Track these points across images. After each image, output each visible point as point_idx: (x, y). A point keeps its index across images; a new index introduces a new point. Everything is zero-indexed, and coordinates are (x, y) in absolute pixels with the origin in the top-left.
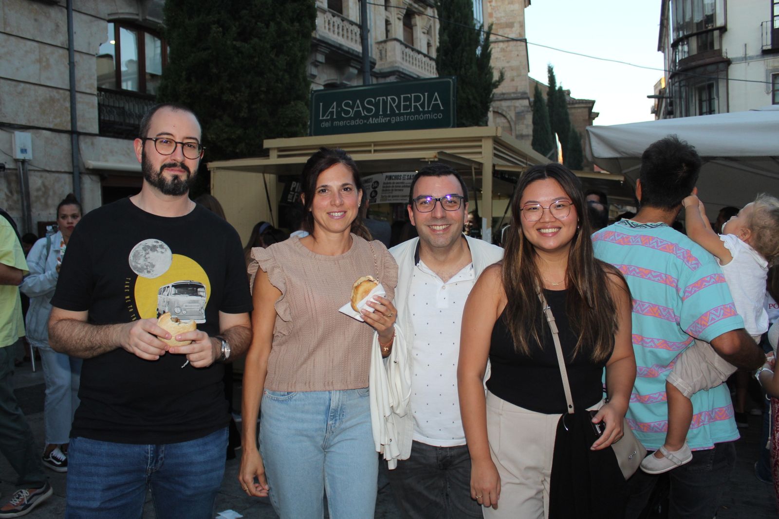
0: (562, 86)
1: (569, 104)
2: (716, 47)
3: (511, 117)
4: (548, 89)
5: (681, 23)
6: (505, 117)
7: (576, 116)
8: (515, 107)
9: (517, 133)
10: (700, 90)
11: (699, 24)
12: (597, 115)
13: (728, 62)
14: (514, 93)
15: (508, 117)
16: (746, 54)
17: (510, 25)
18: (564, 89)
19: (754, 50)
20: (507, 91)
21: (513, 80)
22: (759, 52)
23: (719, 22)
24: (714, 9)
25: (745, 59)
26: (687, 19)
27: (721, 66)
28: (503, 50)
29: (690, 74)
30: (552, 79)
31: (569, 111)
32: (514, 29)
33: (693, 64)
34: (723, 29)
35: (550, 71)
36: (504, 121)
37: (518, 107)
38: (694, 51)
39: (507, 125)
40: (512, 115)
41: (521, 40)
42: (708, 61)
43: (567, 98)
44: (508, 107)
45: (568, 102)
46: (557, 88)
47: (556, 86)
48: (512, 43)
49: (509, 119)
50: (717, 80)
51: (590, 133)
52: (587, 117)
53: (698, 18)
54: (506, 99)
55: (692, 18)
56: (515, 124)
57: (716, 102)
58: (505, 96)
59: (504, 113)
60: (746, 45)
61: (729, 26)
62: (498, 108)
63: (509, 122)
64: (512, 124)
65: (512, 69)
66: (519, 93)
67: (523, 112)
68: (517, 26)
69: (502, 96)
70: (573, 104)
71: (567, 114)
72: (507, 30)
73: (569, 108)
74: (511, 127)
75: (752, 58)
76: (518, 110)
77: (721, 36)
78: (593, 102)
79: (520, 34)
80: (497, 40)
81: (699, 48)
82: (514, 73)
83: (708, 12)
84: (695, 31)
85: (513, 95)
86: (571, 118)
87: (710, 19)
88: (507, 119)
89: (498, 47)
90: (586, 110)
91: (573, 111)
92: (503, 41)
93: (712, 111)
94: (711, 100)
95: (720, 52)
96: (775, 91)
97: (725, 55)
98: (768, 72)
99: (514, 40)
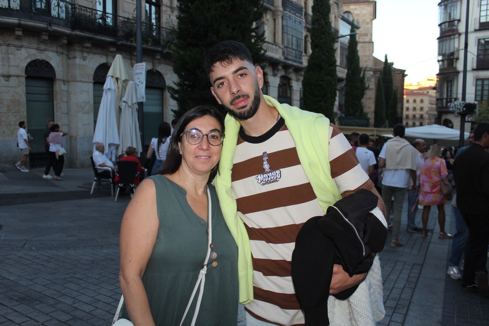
1: (393, 72)
2: (454, 66)
4: (383, 63)
7: (396, 79)
11: (448, 55)
12: (407, 75)
13: (458, 72)
17: (366, 35)
19: (469, 68)
22: (471, 69)
23: (456, 56)
24: (454, 50)
27: (455, 74)
28: (362, 47)
29: (443, 75)
30: (386, 60)
32: (368, 37)
33: (445, 71)
34: (457, 59)
35: (386, 57)
41: (370, 43)
42: (451, 71)
45: (392, 70)
48: (366, 44)
50: (454, 79)
55: (445, 53)
61: (460, 57)
65: (366, 56)
66: (369, 68)
67: (370, 77)
68: (369, 35)
70: (395, 71)
72: (365, 37)
73: (393, 74)
75: (468, 71)
77: (456, 62)
78: (405, 71)
79: (370, 40)
80: (359, 42)
81: (448, 65)
82: (367, 58)
83: (452, 51)
84: (447, 58)
87: (452, 54)
90: (401, 75)
91: (395, 75)
92: (362, 43)
93: (451, 91)
94: (451, 86)
95: (455, 68)
96: (476, 85)
97: (457, 69)
98: (474, 77)
99: (367, 42)
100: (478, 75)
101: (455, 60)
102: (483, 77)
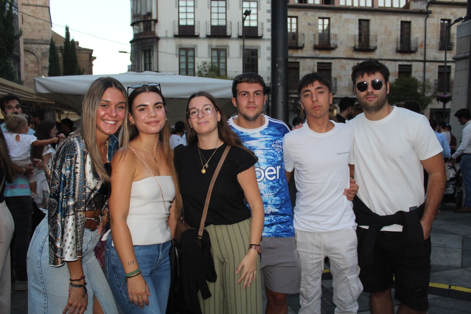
0: (74, 39)
1: (78, 50)
2: (153, 30)
3: (38, 55)
4: (64, 40)
5: (135, 14)
6: (34, 54)
7: (82, 58)
8: (41, 49)
9: (43, 65)
10: (145, 52)
11: (144, 16)
12: (95, 58)
13: (158, 39)
14: (40, 40)
15: (37, 55)
16: (167, 36)
18: (75, 40)
19: (170, 34)
20: (36, 38)
21: (40, 32)
22: (173, 36)
23: (154, 17)
24: (151, 10)
25: (166, 38)
26: (138, 12)
27: (154, 40)
28: (33, 11)
29: (139, 42)
30: (68, 34)
31: (77, 55)
33: (141, 37)
34: (156, 21)
35: (67, 29)
36: (33, 56)
37: (43, 49)
38: (142, 31)
39: (36, 60)
40: (39, 54)
41: (46, 7)
42: (148, 36)
43: (77, 46)
44: (37, 48)
45: (76, 49)
46: (70, 40)
47: (70, 39)
48: (39, 8)
49: (38, 56)
50: (153, 47)
51: (36, 82)
52: (88, 59)
53: (144, 13)
54: (35, 43)
55: (141, 12)
56: (41, 60)
57: (152, 58)
58: (35, 41)
59: (34, 52)
60: (166, 31)
61: (159, 20)
62: (29, 48)
63: (37, 58)
64: (39, 60)
66: (45, 40)
67: (46, 53)
69: (32, 41)
70: (80, 50)
71: (75, 57)
73: (78, 53)
74: (38, 61)
75: (169, 38)
76: (43, 51)
77: (155, 25)
78: (92, 51)
79: (45, 3)
80: (29, 4)
81: (144, 29)
82: (41, 27)
83: (149, 11)
84: (142, 19)
85: (40, 41)
86: (78, 59)
87: (150, 14)
88: (36, 56)
89: (30, 9)
90: (88, 55)
91: (80, 55)
92: (33, 6)
93: (150, 63)
94: (150, 57)
95: (154, 33)
96: (180, 56)
97: (156, 34)
98: (176, 46)
99: (40, 6)
100: (180, 43)
101: (153, 22)
102: (187, 47)
